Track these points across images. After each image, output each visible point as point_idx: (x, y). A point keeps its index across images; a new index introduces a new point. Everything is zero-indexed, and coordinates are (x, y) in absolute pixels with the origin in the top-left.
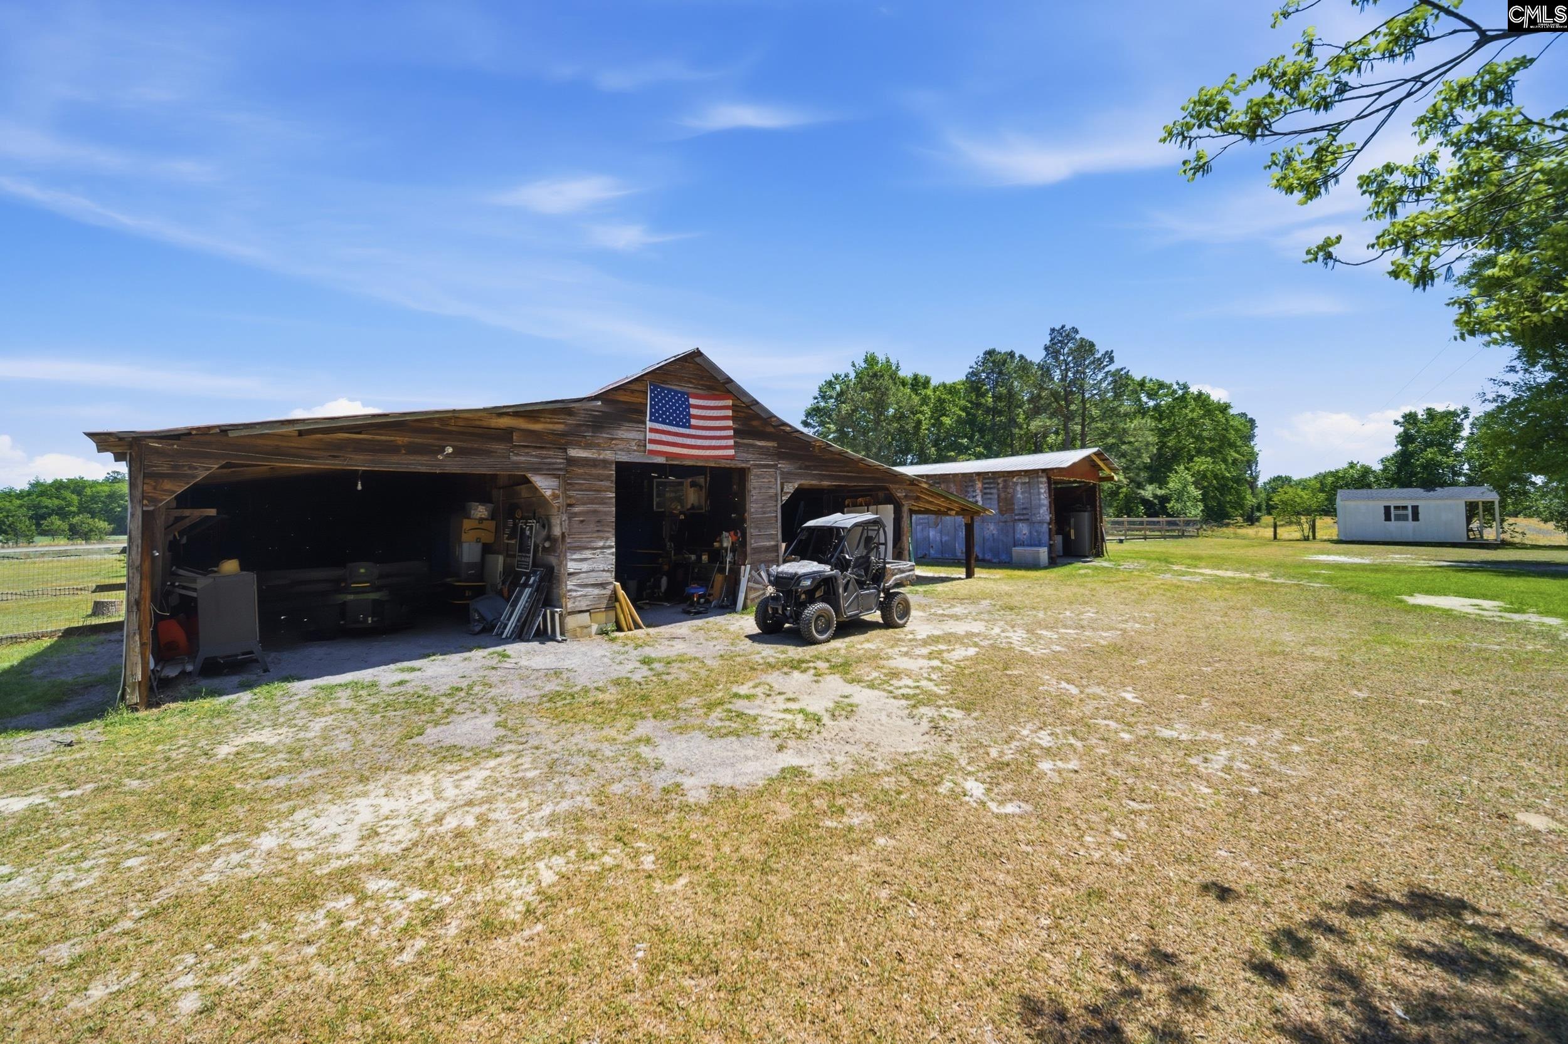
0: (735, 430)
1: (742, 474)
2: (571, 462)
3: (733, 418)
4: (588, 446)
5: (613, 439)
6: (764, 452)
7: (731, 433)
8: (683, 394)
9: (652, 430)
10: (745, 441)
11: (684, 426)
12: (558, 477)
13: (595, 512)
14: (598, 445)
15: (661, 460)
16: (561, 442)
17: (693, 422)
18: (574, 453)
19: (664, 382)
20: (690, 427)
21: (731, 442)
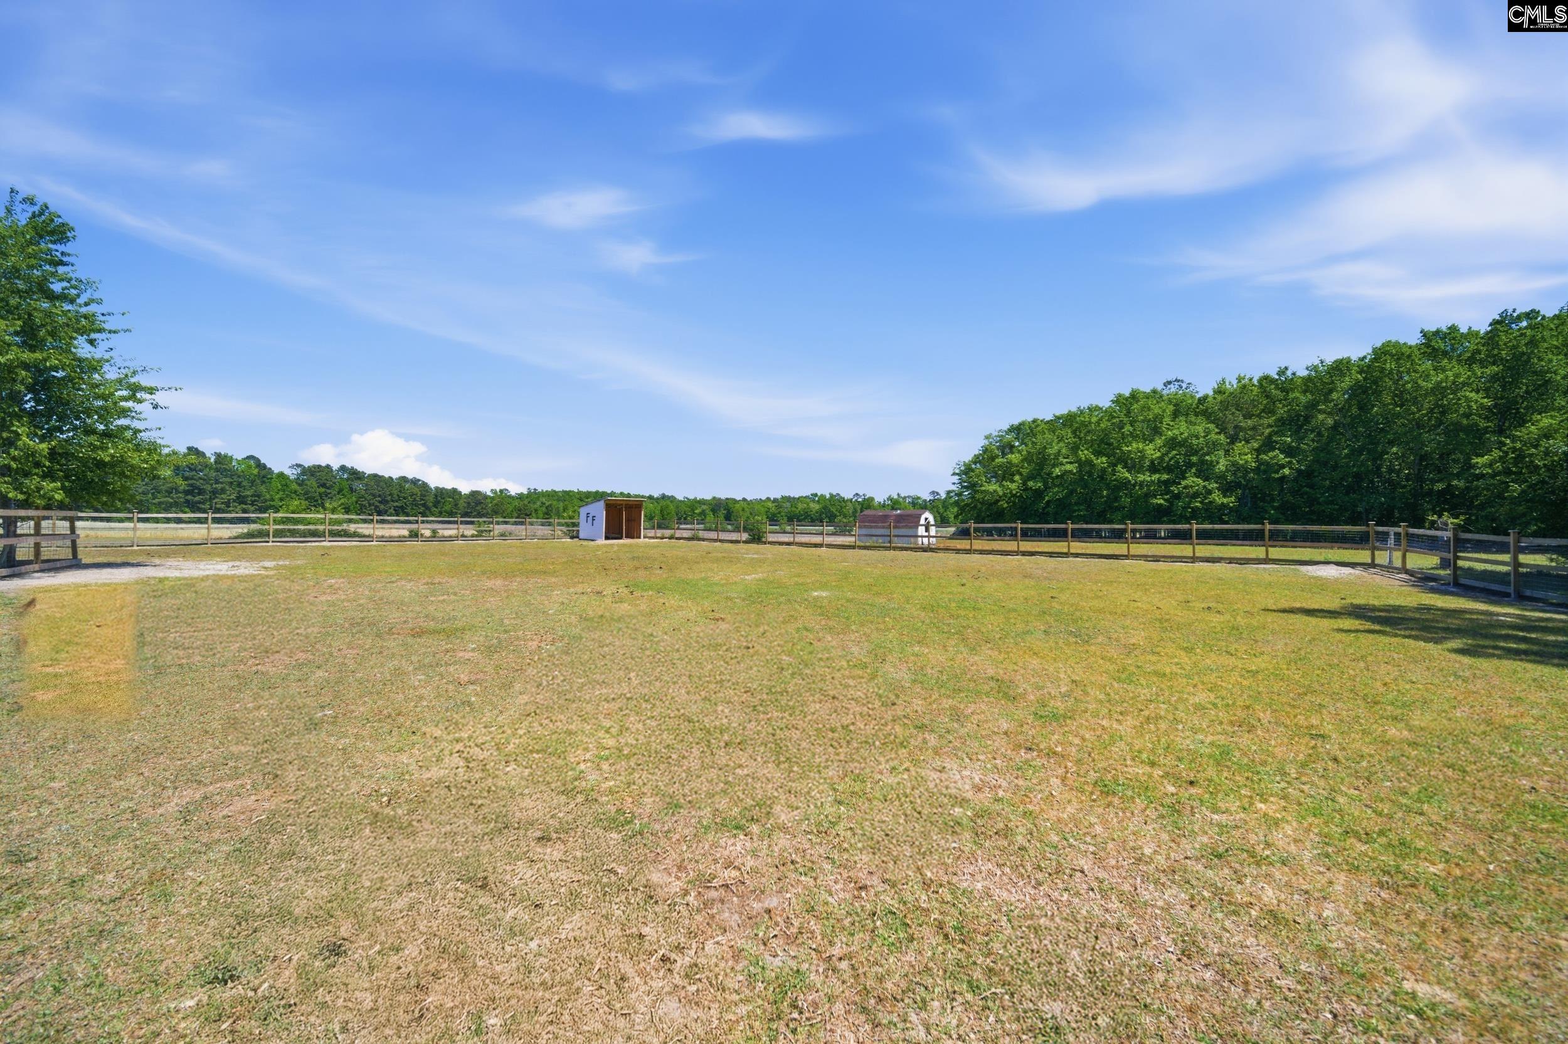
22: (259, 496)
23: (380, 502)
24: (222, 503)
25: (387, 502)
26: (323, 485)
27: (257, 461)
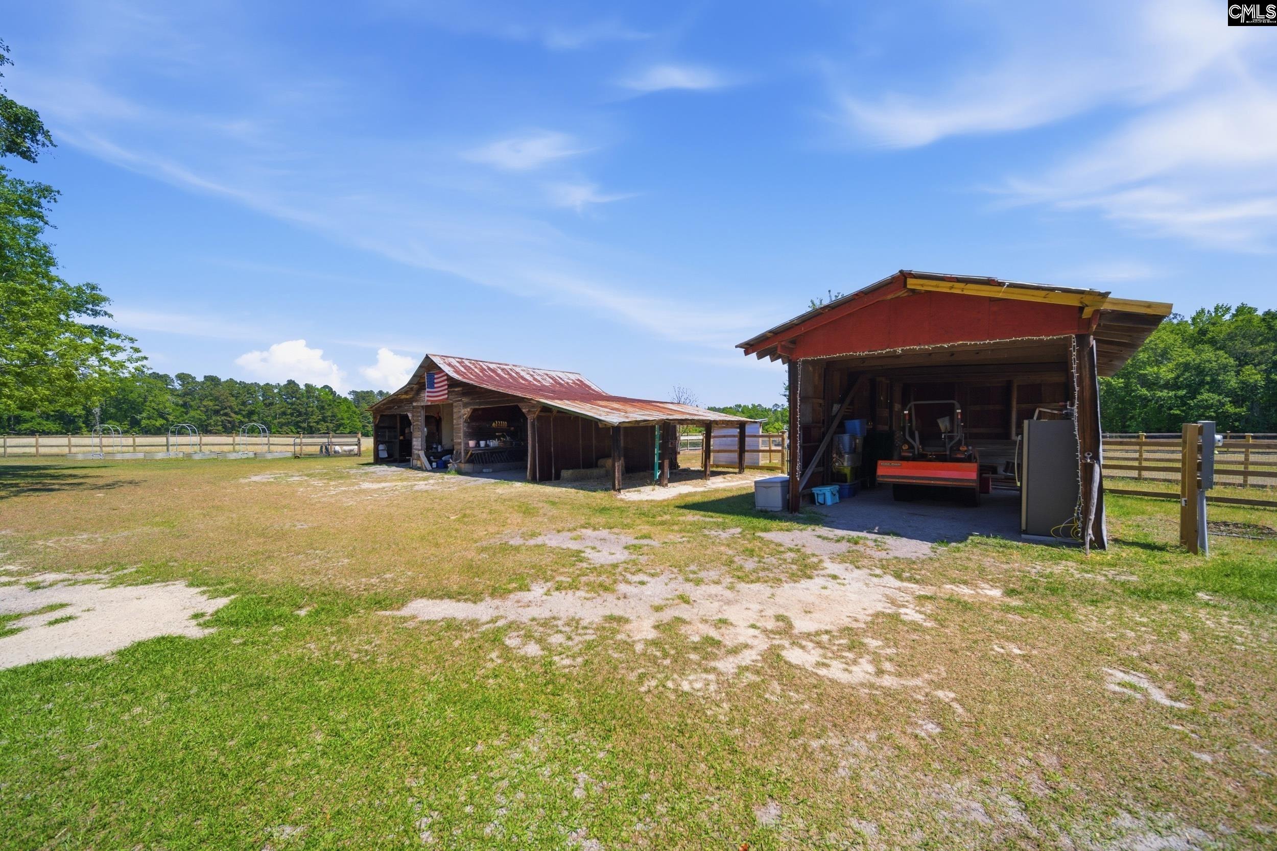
0: (448, 385)
1: (451, 406)
2: (414, 407)
3: (447, 380)
5: (420, 397)
6: (458, 394)
7: (446, 387)
8: (433, 374)
9: (427, 392)
10: (451, 390)
11: (433, 388)
12: (411, 413)
13: (418, 425)
14: (417, 400)
15: (429, 404)
16: (410, 401)
17: (436, 385)
18: (415, 404)
19: (426, 372)
20: (435, 388)
22: (334, 417)
27: (331, 389)
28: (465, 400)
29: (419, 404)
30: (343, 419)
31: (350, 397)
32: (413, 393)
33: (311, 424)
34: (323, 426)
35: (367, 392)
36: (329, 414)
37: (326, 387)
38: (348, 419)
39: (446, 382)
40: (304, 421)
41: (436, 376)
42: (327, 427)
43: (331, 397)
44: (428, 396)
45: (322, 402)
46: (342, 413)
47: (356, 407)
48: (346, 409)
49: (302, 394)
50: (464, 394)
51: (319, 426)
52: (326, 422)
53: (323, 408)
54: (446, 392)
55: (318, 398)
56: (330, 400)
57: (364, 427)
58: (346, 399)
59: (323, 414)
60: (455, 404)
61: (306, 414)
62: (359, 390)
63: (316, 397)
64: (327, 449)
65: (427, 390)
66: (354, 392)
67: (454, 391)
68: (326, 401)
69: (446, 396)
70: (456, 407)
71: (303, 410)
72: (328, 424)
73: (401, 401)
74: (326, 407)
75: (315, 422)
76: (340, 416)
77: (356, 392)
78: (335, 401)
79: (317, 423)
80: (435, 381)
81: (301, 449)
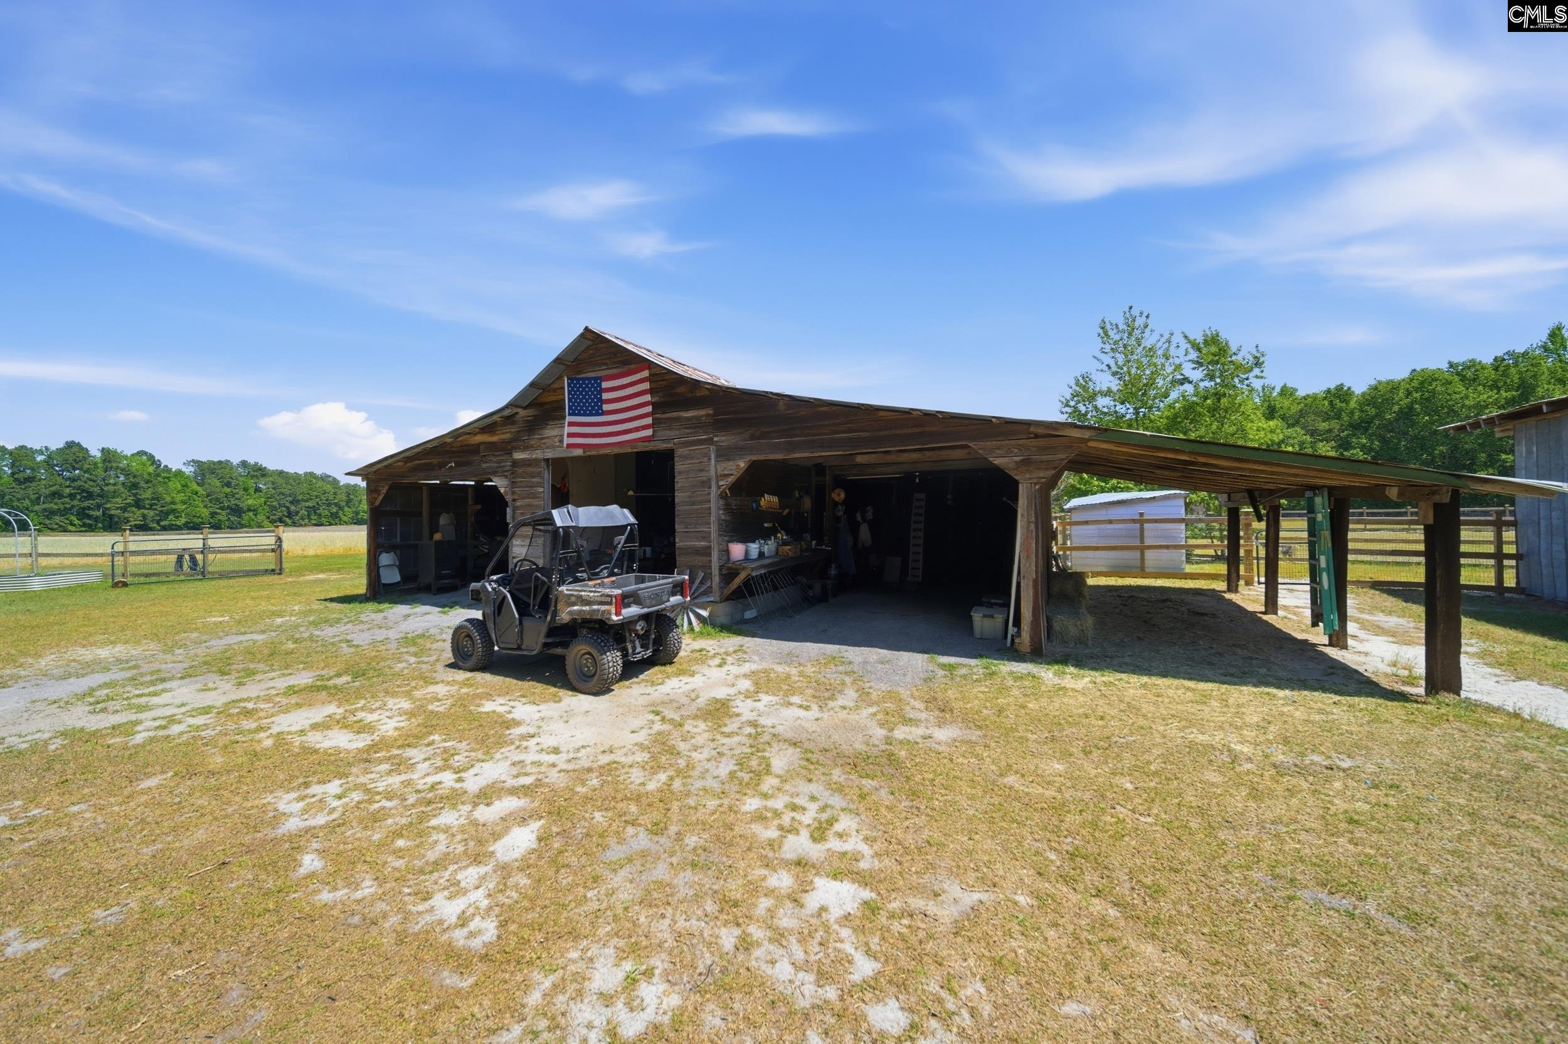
0: (653, 404)
1: (667, 457)
2: (515, 463)
3: (651, 391)
4: (526, 448)
5: (543, 439)
6: (695, 425)
7: (649, 409)
8: (595, 379)
9: (571, 424)
10: (667, 415)
11: (597, 414)
12: (506, 477)
13: (529, 505)
14: (532, 446)
15: (578, 452)
16: (506, 448)
17: (606, 407)
18: (519, 456)
19: (580, 372)
20: (604, 413)
21: (649, 421)
22: (157, 499)
23: (291, 502)
24: (117, 508)
25: (298, 501)
26: (228, 485)
27: (151, 458)
28: (724, 439)
29: (538, 454)
30: (173, 503)
31: (189, 470)
32: (514, 429)
33: (112, 512)
34: (135, 517)
35: (220, 462)
36: (148, 494)
37: (142, 453)
38: (183, 502)
39: (647, 398)
40: (98, 506)
41: (605, 385)
42: (144, 516)
43: (151, 469)
44: (570, 435)
45: (134, 477)
46: (173, 494)
47: (198, 484)
48: (179, 487)
49: (95, 464)
50: (719, 424)
51: (126, 515)
52: (139, 508)
53: (135, 486)
54: (649, 420)
55: (126, 472)
56: (150, 474)
57: (213, 515)
58: (179, 473)
59: (135, 495)
60: (679, 452)
61: (101, 496)
62: (204, 460)
63: (123, 470)
64: (193, 559)
65: (568, 419)
66: (198, 464)
67: (678, 419)
68: (142, 475)
69: (649, 432)
70: (686, 457)
71: (97, 490)
72: (146, 512)
73: (475, 449)
74: (142, 484)
75: (121, 508)
76: (168, 499)
77: (198, 462)
78: (158, 475)
79: (124, 509)
80: (605, 396)
81: (125, 561)
